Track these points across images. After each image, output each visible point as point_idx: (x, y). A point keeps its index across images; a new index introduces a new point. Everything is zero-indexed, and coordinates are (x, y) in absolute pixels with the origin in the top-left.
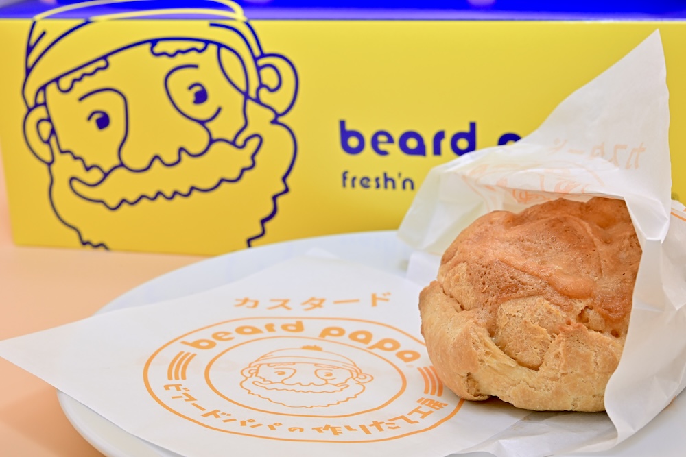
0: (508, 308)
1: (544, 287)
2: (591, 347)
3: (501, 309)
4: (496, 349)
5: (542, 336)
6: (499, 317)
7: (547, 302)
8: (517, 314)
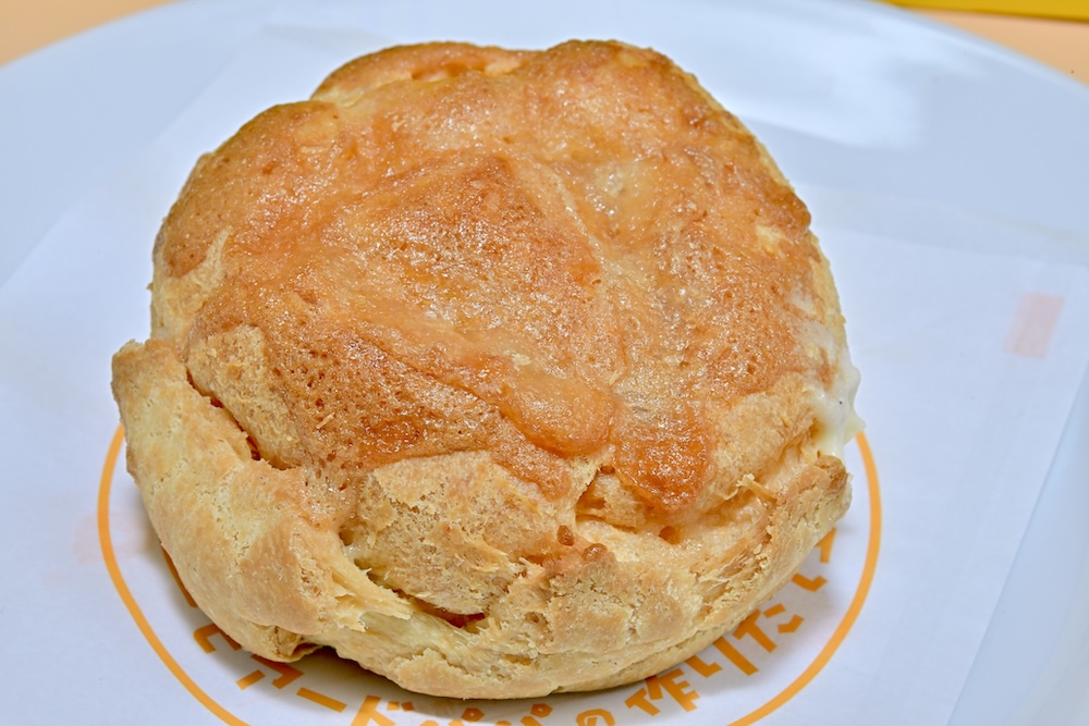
0: (397, 480)
1: (490, 427)
2: (623, 597)
3: (376, 482)
4: (360, 578)
5: (494, 568)
6: (370, 502)
7: (502, 473)
8: (421, 505)
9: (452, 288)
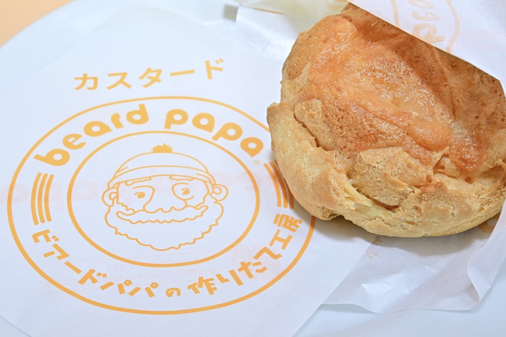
0: (367, 156)
1: (403, 138)
2: (450, 202)
3: (360, 157)
4: (353, 191)
5: (402, 189)
6: (358, 164)
7: (406, 155)
8: (376, 165)
9: (391, 87)
